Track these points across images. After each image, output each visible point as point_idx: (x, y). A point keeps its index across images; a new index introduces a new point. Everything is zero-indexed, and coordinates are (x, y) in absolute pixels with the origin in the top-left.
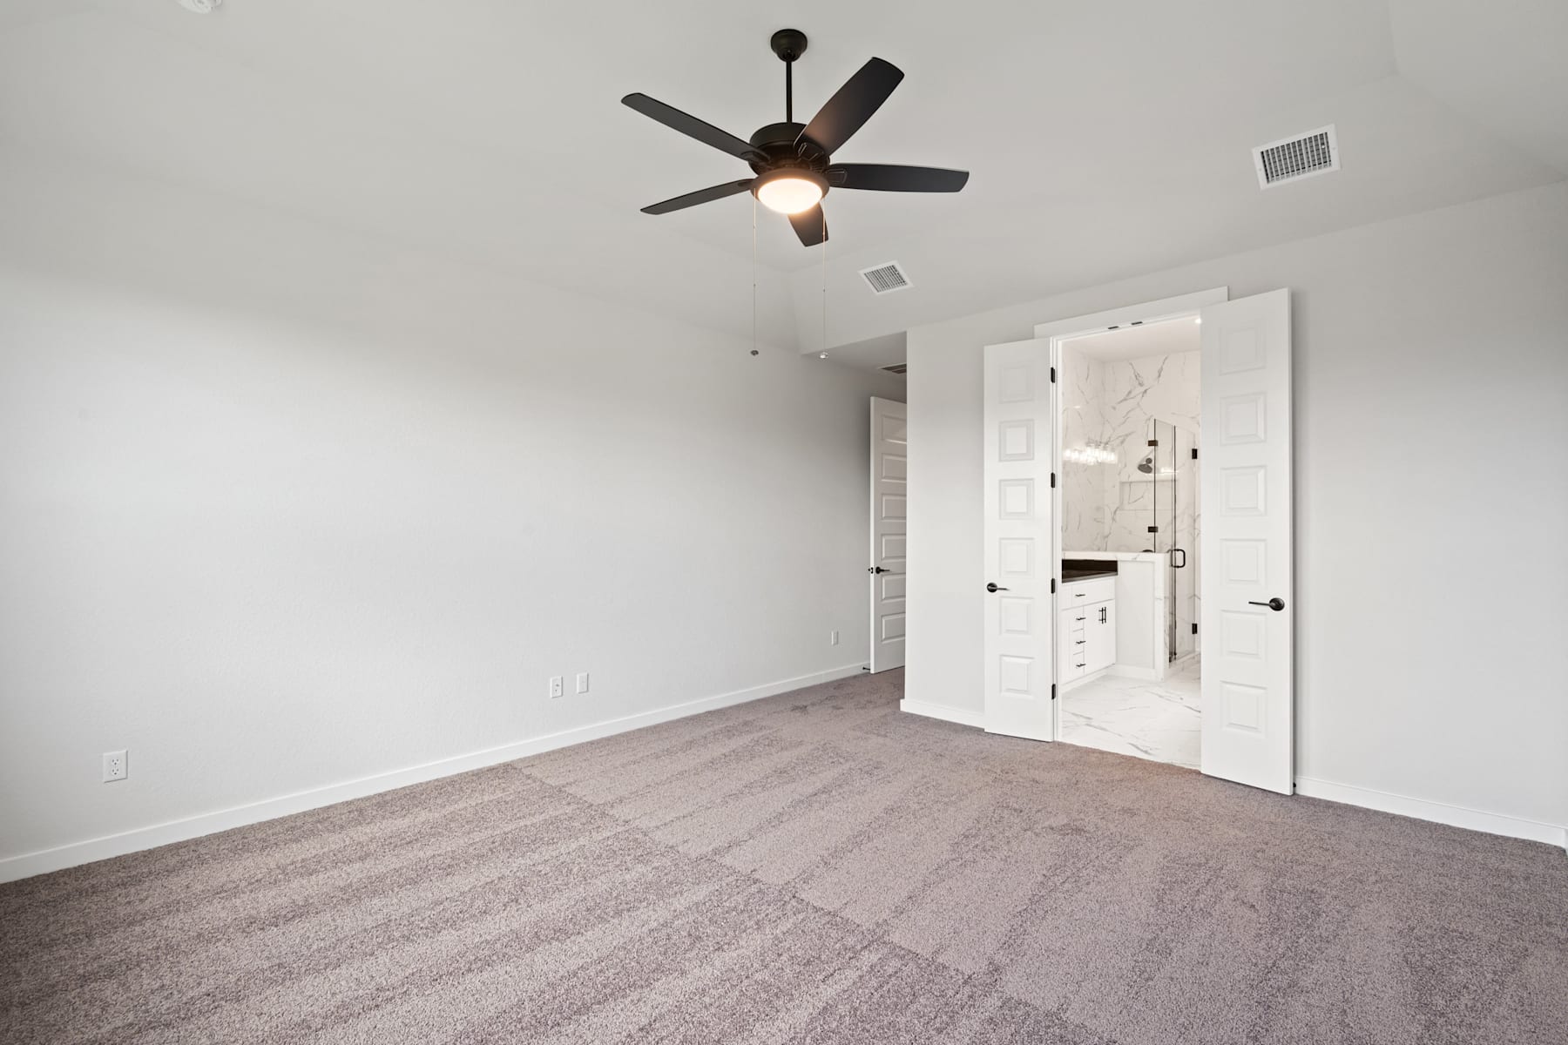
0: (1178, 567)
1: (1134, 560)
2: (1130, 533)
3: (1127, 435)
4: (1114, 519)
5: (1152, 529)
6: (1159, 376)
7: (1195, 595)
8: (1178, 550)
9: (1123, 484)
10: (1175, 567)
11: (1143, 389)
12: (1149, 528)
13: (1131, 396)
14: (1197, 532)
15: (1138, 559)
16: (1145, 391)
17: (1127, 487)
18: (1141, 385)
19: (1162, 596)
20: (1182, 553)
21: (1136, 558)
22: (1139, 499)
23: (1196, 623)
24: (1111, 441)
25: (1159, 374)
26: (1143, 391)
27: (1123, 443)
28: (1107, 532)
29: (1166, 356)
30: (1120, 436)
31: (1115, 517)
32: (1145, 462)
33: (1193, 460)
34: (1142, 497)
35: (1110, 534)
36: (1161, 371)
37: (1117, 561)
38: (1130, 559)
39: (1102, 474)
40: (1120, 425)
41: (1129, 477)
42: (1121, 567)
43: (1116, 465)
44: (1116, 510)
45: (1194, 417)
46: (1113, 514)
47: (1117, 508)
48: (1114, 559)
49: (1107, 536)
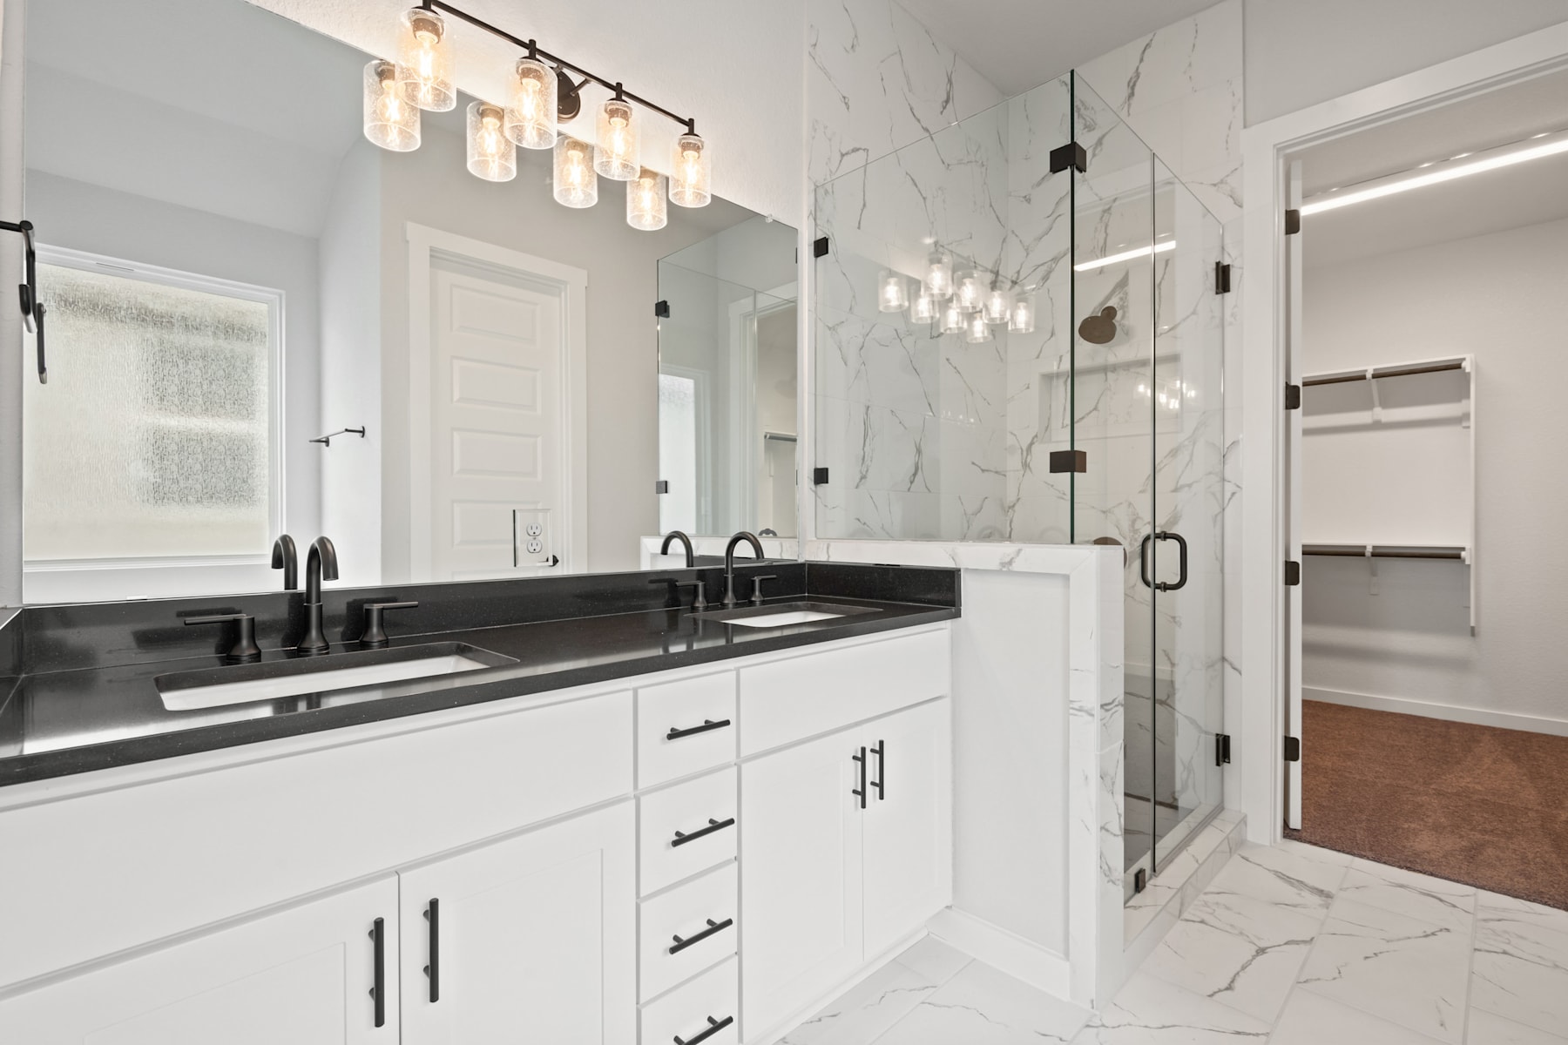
0: (1165, 587)
1: (1006, 569)
4: (1026, 465)
5: (1068, 462)
6: (1132, 94)
7: (1223, 659)
8: (1165, 536)
10: (1158, 587)
14: (1229, 488)
15: (1016, 567)
17: (1058, 385)
19: (1091, 699)
20: (1176, 545)
21: (1010, 563)
22: (1088, 414)
23: (1226, 734)
24: (1021, 278)
25: (1130, 91)
26: (1095, 141)
27: (1048, 279)
28: (1011, 498)
29: (1145, 40)
30: (1042, 264)
31: (1028, 460)
32: (1099, 315)
33: (1220, 296)
34: (1095, 409)
35: (1019, 499)
36: (1134, 85)
37: (959, 570)
38: (995, 566)
39: (1002, 359)
40: (1041, 238)
41: (1061, 360)
42: (969, 590)
43: (1031, 330)
44: (1032, 444)
45: (1222, 182)
46: (1025, 453)
47: (1033, 438)
48: (954, 566)
49: (1012, 504)
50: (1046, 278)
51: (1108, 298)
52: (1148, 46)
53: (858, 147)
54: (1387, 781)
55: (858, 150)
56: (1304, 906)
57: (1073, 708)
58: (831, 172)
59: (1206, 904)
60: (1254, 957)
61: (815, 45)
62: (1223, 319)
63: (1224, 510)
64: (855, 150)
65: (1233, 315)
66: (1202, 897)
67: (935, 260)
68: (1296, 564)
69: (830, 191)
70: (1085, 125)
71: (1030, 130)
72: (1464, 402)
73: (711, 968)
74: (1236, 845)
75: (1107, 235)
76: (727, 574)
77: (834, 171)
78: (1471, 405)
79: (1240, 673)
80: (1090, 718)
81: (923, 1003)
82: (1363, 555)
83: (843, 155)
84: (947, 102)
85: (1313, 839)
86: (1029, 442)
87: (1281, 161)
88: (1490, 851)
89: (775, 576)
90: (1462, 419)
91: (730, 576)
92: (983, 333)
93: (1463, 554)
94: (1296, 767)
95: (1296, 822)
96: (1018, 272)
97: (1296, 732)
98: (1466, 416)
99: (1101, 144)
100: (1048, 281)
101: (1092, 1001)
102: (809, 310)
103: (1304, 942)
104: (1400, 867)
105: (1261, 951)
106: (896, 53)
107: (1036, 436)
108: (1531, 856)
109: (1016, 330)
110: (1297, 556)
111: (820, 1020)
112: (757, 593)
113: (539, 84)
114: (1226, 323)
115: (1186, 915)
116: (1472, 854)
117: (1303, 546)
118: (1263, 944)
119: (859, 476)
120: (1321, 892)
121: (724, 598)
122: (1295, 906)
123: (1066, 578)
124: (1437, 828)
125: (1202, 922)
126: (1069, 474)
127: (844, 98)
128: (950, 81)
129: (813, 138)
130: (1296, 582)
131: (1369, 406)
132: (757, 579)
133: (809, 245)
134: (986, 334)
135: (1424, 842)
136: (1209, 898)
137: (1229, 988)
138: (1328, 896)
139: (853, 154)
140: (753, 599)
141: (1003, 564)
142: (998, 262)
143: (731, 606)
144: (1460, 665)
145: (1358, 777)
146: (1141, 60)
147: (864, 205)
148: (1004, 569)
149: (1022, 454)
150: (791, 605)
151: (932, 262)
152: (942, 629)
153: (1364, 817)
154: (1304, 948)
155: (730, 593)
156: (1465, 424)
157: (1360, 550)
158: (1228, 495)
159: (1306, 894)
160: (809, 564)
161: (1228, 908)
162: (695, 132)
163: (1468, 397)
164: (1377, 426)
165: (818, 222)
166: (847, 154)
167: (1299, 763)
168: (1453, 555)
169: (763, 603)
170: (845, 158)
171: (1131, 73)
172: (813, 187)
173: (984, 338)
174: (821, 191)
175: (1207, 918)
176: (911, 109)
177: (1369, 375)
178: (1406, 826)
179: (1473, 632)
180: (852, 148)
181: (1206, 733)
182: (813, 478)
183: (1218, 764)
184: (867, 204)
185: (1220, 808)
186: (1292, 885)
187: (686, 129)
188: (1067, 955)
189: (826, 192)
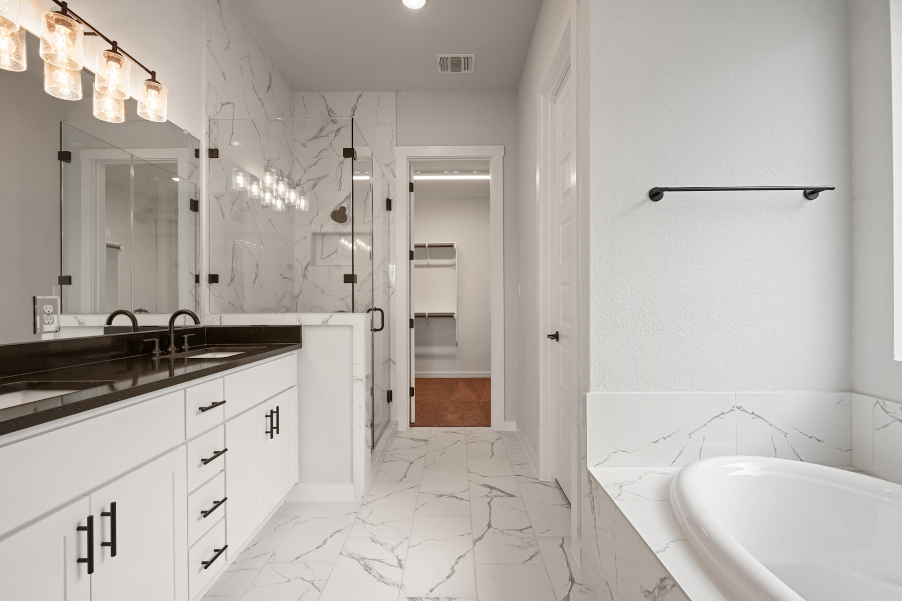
1: (325, 325)
2: (323, 292)
3: (319, 179)
4: (305, 276)
5: (350, 279)
7: (390, 360)
8: (376, 309)
9: (315, 235)
10: (375, 330)
11: (336, 127)
12: (345, 276)
13: (324, 133)
14: (391, 290)
15: (329, 323)
16: (338, 130)
17: (319, 239)
18: (334, 122)
19: (362, 375)
20: (379, 312)
21: (327, 321)
22: (332, 254)
23: (391, 390)
24: (301, 184)
25: (352, 113)
26: (336, 129)
27: (315, 187)
28: (297, 292)
29: (360, 93)
30: (313, 179)
31: (306, 274)
32: (339, 209)
33: (388, 211)
34: (336, 252)
35: (300, 293)
36: (355, 110)
37: (301, 326)
38: (320, 323)
39: (292, 222)
40: (311, 167)
41: (321, 227)
42: (306, 335)
43: (307, 210)
44: (307, 265)
45: (388, 165)
46: (304, 270)
47: (308, 264)
48: (299, 324)
49: (297, 295)
50: (314, 186)
51: (342, 202)
52: (360, 96)
53: (230, 101)
54: (436, 401)
55: (230, 103)
56: (421, 446)
57: (355, 380)
58: (217, 112)
59: (391, 455)
60: (410, 466)
61: (210, 41)
62: (389, 221)
63: (389, 299)
64: (228, 103)
65: (392, 220)
66: (389, 453)
67: (267, 169)
68: (413, 320)
69: (217, 123)
70: (332, 120)
71: (306, 113)
72: (454, 259)
73: (214, 526)
74: (396, 433)
75: (342, 174)
76: (170, 333)
77: (218, 112)
78: (456, 260)
79: (395, 364)
80: (361, 382)
81: (295, 524)
82: (425, 317)
83: (223, 105)
84: (269, 87)
85: (419, 425)
86: (306, 265)
87: (408, 163)
88: (466, 416)
89: (194, 334)
90: (453, 266)
91: (172, 335)
92: (282, 207)
93: (454, 315)
94: (413, 398)
95: (413, 421)
96: (300, 180)
97: (413, 385)
98: (454, 265)
99: (339, 131)
100: (315, 188)
101: (363, 497)
102: (206, 186)
103: (423, 456)
104: (445, 427)
105: (412, 463)
106: (246, 56)
107: (310, 262)
108: (476, 414)
109: (300, 209)
110: (413, 317)
111: (248, 549)
112: (186, 344)
113: (69, 31)
114: (390, 223)
115: (385, 461)
116: (462, 418)
117: (415, 314)
118: (412, 461)
119: (230, 279)
120: (424, 440)
121: (168, 348)
122: (418, 447)
123: (351, 327)
124: (452, 412)
125: (391, 461)
126: (351, 284)
127: (223, 74)
128: (270, 77)
129: (208, 92)
130: (413, 327)
131: (426, 258)
132: (186, 336)
133: (206, 151)
134: (283, 208)
135: (450, 417)
136: (391, 452)
137: (405, 477)
138: (427, 441)
139: (227, 105)
140: (183, 348)
141: (324, 322)
142: (290, 173)
143: (173, 352)
144: (452, 357)
145: (428, 401)
146: (357, 101)
147: (233, 133)
148: (324, 324)
149: (302, 270)
150: (207, 350)
151: (266, 170)
152: (293, 354)
153: (432, 414)
154: (423, 458)
155: (173, 345)
156: (454, 267)
157: (424, 315)
158: (391, 293)
159: (421, 442)
160: (207, 328)
161: (398, 454)
162: (156, 80)
163: (455, 257)
164: (428, 266)
165: (211, 138)
166: (224, 104)
167: (414, 396)
168: (451, 316)
169: (190, 349)
170: (223, 106)
171: (353, 105)
172: (208, 119)
173: (282, 210)
174: (212, 122)
175: (392, 459)
176: (254, 87)
177: (427, 246)
178: (444, 414)
179: (457, 344)
180: (227, 101)
181: (383, 391)
182: (208, 279)
183: (388, 403)
184: (234, 134)
185: (389, 421)
186: (415, 440)
187: (150, 77)
188: (352, 482)
189: (215, 123)
